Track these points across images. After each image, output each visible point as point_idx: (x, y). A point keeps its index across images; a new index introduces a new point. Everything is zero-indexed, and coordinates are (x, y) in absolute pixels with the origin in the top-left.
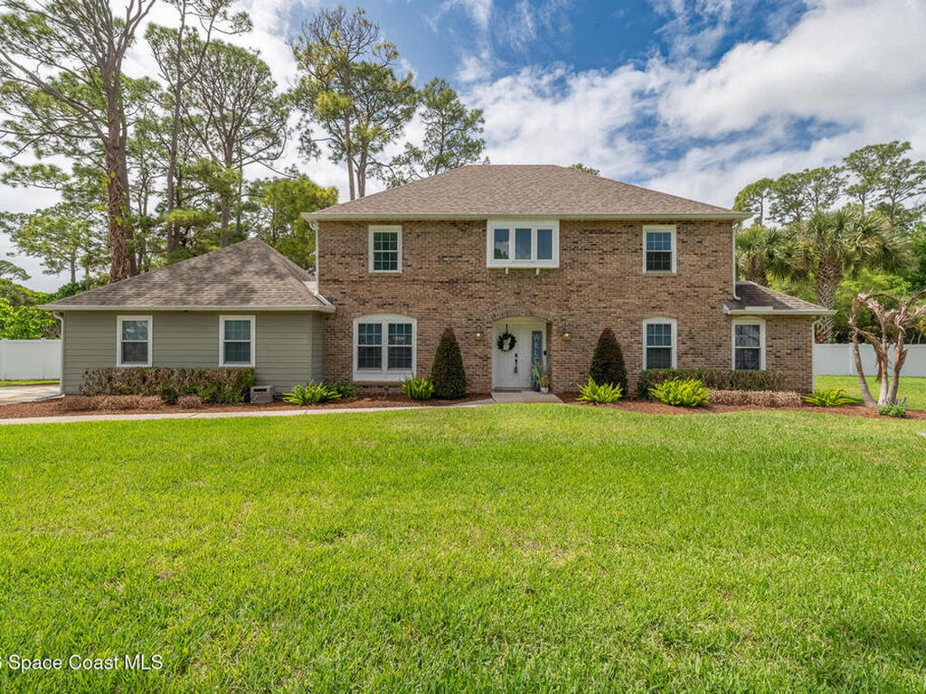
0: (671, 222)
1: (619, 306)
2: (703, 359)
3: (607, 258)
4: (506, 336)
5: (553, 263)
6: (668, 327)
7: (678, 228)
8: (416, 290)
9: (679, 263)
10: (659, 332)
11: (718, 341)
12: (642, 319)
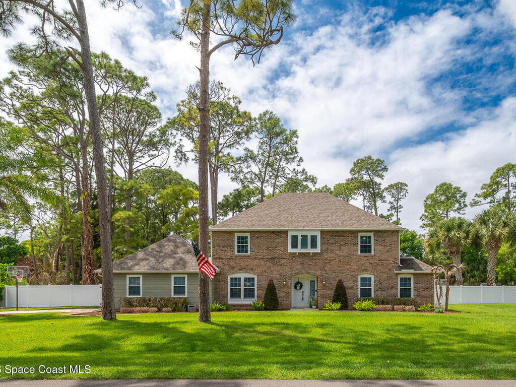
0: (371, 231)
1: (348, 269)
2: (385, 293)
3: (343, 248)
4: (298, 283)
5: (318, 250)
6: (370, 279)
7: (374, 234)
8: (256, 262)
9: (374, 250)
10: (366, 281)
11: (392, 285)
12: (358, 275)
